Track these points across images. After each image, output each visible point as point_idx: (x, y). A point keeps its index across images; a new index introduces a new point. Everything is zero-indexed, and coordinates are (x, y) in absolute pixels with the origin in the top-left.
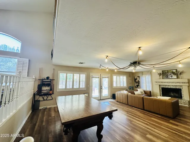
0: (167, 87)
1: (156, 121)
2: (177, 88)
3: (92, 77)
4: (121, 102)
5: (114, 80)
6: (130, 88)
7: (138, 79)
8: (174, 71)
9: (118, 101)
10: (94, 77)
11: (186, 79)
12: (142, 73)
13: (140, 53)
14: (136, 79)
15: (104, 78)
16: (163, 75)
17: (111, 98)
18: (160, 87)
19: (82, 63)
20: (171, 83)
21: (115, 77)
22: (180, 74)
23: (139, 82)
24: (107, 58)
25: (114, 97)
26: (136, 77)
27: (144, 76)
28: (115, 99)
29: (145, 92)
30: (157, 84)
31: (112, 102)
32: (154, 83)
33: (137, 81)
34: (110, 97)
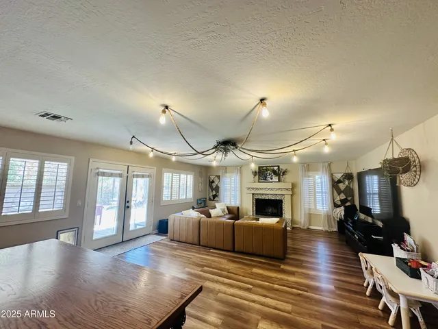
0: (263, 197)
1: (261, 274)
2: (278, 198)
3: (98, 174)
4: (184, 240)
5: (165, 185)
6: (199, 202)
7: (216, 183)
8: (276, 168)
9: (175, 239)
10: (103, 174)
11: (289, 182)
12: (225, 168)
13: (265, 113)
14: (213, 182)
15: (138, 176)
16: (259, 176)
17: (155, 232)
18: (253, 197)
19: (56, 117)
20: (270, 189)
21: (167, 176)
22: (283, 174)
23: (217, 189)
24: (164, 112)
25: (162, 228)
26: (212, 178)
27: (228, 175)
28: (167, 233)
29: (230, 210)
30: (249, 192)
31: (158, 243)
32: (245, 191)
33: (214, 185)
34: (151, 229)
